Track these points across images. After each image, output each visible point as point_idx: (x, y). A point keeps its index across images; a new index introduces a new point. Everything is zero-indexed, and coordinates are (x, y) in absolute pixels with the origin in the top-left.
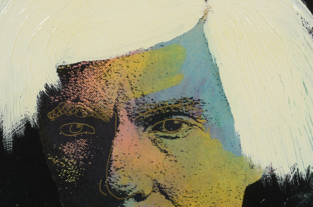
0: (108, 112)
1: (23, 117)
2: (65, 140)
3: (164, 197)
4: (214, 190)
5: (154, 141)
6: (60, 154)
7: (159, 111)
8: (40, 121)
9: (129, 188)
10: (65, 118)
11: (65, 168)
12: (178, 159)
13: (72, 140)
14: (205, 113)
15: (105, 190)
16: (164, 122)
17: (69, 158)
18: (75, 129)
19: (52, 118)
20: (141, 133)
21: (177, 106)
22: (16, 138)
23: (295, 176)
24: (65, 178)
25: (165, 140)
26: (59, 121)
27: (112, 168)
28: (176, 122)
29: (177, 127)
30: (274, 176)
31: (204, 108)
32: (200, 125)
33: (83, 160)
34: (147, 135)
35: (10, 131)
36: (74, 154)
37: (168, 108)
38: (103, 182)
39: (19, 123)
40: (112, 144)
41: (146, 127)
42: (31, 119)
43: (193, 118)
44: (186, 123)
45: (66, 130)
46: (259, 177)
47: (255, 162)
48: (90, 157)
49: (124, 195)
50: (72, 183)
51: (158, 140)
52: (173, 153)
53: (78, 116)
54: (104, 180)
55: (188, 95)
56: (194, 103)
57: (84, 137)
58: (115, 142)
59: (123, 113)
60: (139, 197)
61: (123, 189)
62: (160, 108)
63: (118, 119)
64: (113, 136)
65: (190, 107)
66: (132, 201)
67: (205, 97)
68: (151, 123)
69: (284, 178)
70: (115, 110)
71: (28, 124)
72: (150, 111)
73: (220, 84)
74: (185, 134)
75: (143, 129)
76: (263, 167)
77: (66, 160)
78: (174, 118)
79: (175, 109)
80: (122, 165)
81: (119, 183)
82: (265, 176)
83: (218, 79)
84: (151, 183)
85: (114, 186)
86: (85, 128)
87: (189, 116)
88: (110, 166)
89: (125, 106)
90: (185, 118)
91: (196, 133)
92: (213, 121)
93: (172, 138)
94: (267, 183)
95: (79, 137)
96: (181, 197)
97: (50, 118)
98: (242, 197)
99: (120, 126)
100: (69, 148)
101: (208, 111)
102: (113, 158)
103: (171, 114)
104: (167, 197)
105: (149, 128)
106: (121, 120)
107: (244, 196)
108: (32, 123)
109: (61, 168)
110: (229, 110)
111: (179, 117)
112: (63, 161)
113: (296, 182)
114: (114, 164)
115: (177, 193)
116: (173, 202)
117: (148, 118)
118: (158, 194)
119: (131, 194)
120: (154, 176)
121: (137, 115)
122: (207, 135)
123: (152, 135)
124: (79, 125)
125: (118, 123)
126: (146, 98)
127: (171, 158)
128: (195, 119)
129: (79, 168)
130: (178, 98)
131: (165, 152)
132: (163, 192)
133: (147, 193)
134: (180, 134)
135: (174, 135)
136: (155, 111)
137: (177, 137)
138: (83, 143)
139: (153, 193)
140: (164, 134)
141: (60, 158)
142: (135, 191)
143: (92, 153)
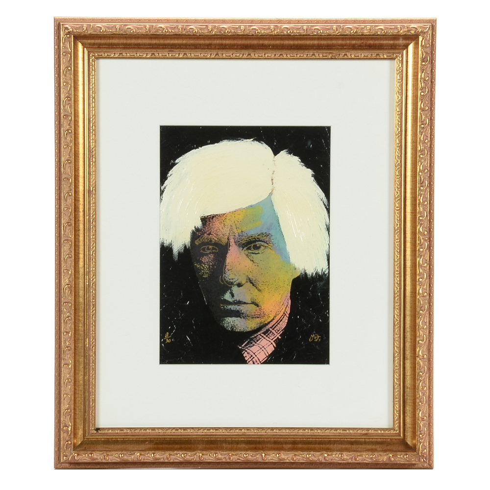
0: (224, 241)
1: (183, 243)
2: (203, 255)
3: (252, 285)
4: (277, 281)
5: (247, 255)
6: (201, 262)
7: (250, 239)
8: (191, 245)
9: (234, 280)
10: (204, 244)
11: (203, 270)
12: (259, 265)
13: (207, 255)
14: (272, 241)
15: (222, 281)
16: (252, 245)
17: (205, 265)
18: (208, 249)
19: (197, 243)
20: (241, 251)
21: (258, 237)
22: (180, 254)
23: (316, 273)
24: (203, 275)
25: (253, 255)
26: (200, 245)
27: (226, 270)
28: (258, 245)
29: (258, 248)
30: (306, 273)
31: (272, 238)
32: (270, 247)
33: (212, 265)
34: (244, 252)
35: (177, 250)
36: (207, 262)
37: (254, 238)
38: (222, 277)
39: (181, 246)
40: (226, 257)
41: (243, 248)
42: (187, 244)
43: (266, 243)
44: (263, 246)
45: (204, 249)
46: (299, 275)
47: (297, 266)
48: (215, 264)
49: (232, 284)
50: (206, 278)
51: (249, 254)
52: (257, 262)
53: (210, 242)
54: (222, 276)
55: (264, 232)
56: (267, 235)
57: (213, 253)
58: (228, 255)
59: (232, 241)
60: (239, 285)
61: (231, 281)
62: (250, 238)
63: (230, 244)
64: (227, 253)
65: (265, 238)
66: (236, 286)
67: (272, 232)
68: (246, 246)
69: (311, 274)
70: (228, 239)
71: (185, 247)
72: (245, 240)
73: (279, 226)
74: (263, 251)
75: (242, 249)
76: (301, 269)
77: (204, 265)
78: (257, 243)
79: (258, 238)
80: (231, 268)
81: (229, 278)
82: (301, 273)
83: (279, 223)
84: (246, 278)
85: (227, 279)
86: (213, 249)
87: (264, 242)
88: (225, 269)
89: (233, 237)
90: (262, 243)
91: (268, 251)
92: (276, 245)
93: (256, 254)
94: (303, 277)
95: (210, 253)
96: (260, 285)
97: (196, 243)
98: (291, 285)
99: (230, 247)
100: (205, 259)
101: (274, 239)
102: (227, 264)
103: (255, 241)
104: (253, 285)
105: (245, 249)
106: (231, 244)
107: (292, 284)
108: (187, 246)
109: (201, 270)
110: (284, 239)
111: (260, 242)
112: (202, 266)
113: (316, 276)
114: (227, 267)
115: (258, 283)
116: (256, 288)
117: (244, 244)
118: (249, 283)
119: (235, 283)
120: (247, 274)
121: (239, 241)
122: (273, 252)
123: (246, 252)
124: (210, 247)
125: (230, 246)
126: (243, 233)
127: (256, 264)
128: (267, 244)
129: (209, 269)
130: (259, 233)
131: (253, 261)
132: (251, 283)
133: (243, 283)
134: (260, 251)
135: (257, 252)
136: (248, 239)
137: (258, 253)
138: (212, 256)
139: (246, 283)
140: (252, 252)
141: (200, 265)
142: (237, 282)
143: (216, 262)
